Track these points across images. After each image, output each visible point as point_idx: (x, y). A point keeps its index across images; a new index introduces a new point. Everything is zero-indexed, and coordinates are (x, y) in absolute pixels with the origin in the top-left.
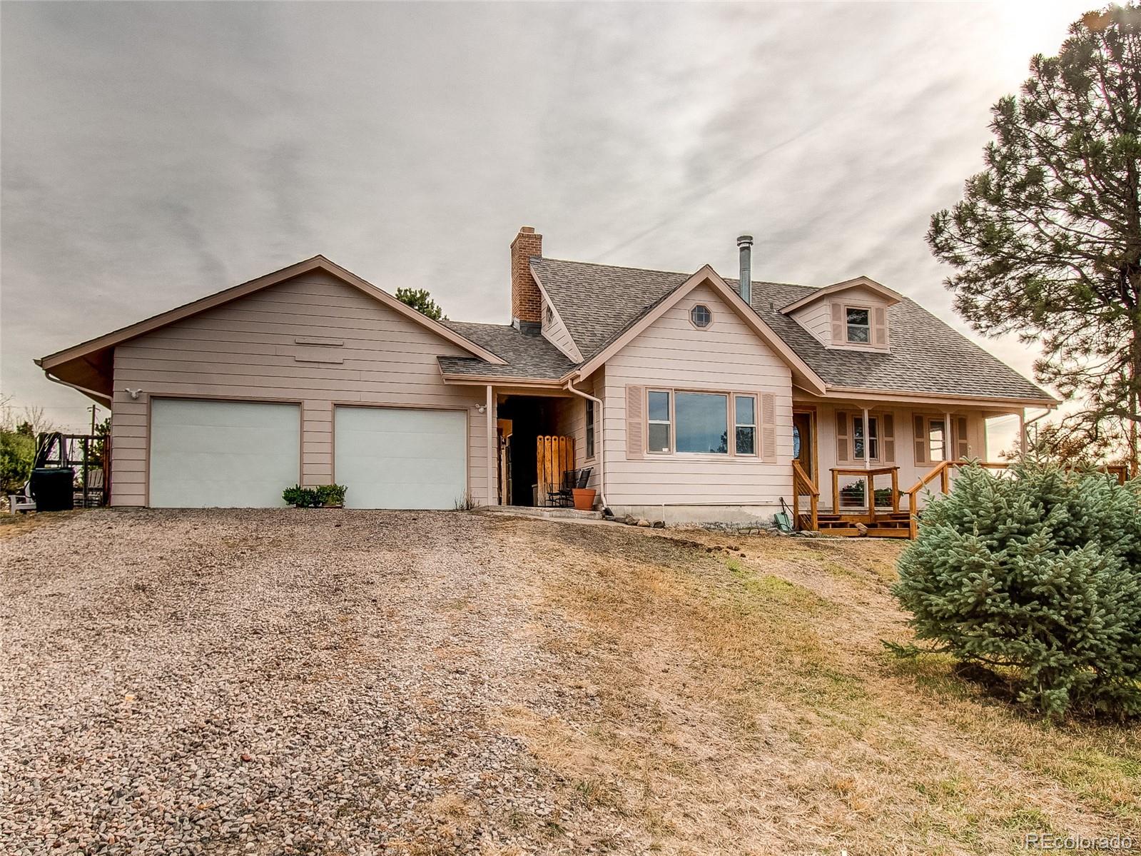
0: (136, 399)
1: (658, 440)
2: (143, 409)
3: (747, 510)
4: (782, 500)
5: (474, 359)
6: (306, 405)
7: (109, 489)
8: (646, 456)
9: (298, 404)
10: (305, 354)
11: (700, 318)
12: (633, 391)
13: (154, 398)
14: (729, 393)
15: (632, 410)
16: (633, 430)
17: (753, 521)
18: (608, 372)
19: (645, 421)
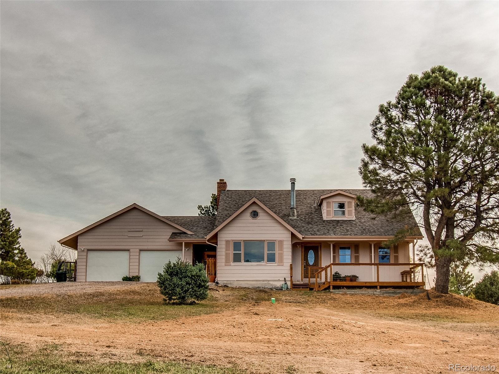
0: (83, 251)
1: (237, 258)
2: (85, 254)
3: (271, 283)
4: (285, 279)
5: (183, 233)
6: (131, 250)
7: (76, 278)
8: (232, 264)
9: (129, 250)
10: (131, 234)
11: (254, 215)
12: (227, 242)
13: (88, 250)
14: (265, 241)
15: (227, 248)
16: (227, 255)
17: (274, 286)
18: (219, 236)
19: (232, 252)
